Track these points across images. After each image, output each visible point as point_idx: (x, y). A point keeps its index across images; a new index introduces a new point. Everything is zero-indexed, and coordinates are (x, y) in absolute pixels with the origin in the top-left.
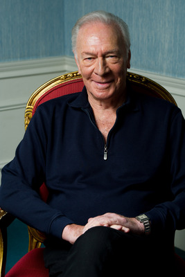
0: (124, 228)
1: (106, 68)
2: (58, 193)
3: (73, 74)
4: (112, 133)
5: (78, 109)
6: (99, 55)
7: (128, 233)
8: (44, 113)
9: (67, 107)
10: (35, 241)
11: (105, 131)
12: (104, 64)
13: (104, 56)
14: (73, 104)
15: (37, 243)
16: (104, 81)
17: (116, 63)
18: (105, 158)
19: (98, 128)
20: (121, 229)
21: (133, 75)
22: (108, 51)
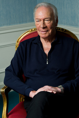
0: (53, 92)
1: (44, 25)
2: (28, 78)
3: (35, 29)
4: (49, 53)
5: (36, 44)
6: (42, 20)
7: (56, 94)
8: (22, 45)
9: (32, 43)
10: (22, 98)
11: (47, 52)
12: (44, 23)
13: (44, 20)
14: (34, 42)
15: (23, 99)
16: (44, 31)
17: (49, 23)
18: (47, 64)
19: (44, 51)
20: (52, 92)
21: (60, 28)
22: (46, 18)
